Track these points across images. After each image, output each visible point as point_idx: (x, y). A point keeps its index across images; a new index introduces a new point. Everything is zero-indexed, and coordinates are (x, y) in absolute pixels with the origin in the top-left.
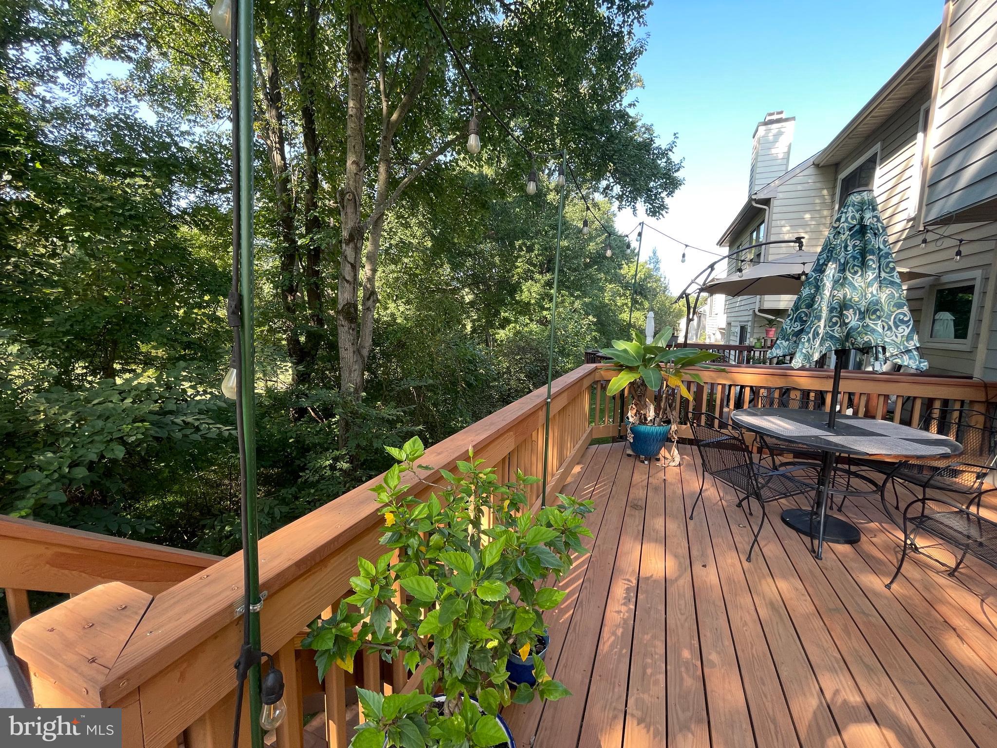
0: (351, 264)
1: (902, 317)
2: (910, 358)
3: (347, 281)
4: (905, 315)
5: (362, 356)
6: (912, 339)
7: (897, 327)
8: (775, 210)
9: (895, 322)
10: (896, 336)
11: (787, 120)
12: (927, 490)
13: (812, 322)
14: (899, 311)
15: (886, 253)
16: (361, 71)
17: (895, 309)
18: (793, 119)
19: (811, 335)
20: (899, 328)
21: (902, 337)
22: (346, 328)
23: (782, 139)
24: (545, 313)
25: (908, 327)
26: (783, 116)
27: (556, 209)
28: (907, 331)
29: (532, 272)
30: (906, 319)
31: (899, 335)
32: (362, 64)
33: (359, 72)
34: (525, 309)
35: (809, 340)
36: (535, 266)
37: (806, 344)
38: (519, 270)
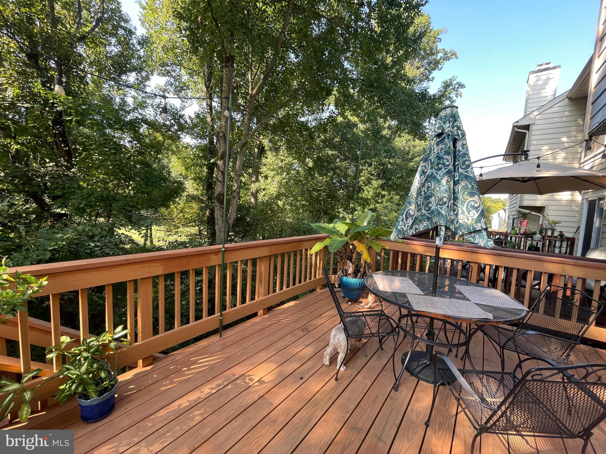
0: (222, 172)
1: (473, 204)
2: (480, 238)
3: (219, 181)
4: (476, 202)
5: (228, 224)
6: (480, 222)
7: (469, 212)
8: (534, 133)
9: (467, 208)
10: (468, 219)
11: (554, 68)
12: (505, 351)
13: (406, 206)
14: (471, 199)
15: (463, 154)
16: (230, 67)
17: (468, 197)
18: (559, 67)
19: (404, 216)
20: (471, 213)
21: (472, 219)
22: (218, 207)
23: (551, 82)
24: (377, 205)
25: (477, 212)
26: (551, 66)
27: (389, 140)
28: (476, 215)
29: (372, 179)
30: (476, 205)
31: (470, 219)
32: (230, 63)
33: (228, 67)
34: (365, 203)
35: (403, 219)
36: (372, 175)
37: (401, 222)
38: (362, 178)
